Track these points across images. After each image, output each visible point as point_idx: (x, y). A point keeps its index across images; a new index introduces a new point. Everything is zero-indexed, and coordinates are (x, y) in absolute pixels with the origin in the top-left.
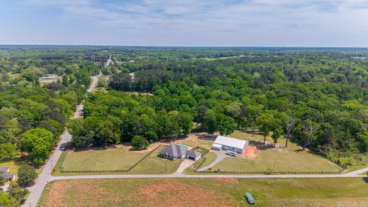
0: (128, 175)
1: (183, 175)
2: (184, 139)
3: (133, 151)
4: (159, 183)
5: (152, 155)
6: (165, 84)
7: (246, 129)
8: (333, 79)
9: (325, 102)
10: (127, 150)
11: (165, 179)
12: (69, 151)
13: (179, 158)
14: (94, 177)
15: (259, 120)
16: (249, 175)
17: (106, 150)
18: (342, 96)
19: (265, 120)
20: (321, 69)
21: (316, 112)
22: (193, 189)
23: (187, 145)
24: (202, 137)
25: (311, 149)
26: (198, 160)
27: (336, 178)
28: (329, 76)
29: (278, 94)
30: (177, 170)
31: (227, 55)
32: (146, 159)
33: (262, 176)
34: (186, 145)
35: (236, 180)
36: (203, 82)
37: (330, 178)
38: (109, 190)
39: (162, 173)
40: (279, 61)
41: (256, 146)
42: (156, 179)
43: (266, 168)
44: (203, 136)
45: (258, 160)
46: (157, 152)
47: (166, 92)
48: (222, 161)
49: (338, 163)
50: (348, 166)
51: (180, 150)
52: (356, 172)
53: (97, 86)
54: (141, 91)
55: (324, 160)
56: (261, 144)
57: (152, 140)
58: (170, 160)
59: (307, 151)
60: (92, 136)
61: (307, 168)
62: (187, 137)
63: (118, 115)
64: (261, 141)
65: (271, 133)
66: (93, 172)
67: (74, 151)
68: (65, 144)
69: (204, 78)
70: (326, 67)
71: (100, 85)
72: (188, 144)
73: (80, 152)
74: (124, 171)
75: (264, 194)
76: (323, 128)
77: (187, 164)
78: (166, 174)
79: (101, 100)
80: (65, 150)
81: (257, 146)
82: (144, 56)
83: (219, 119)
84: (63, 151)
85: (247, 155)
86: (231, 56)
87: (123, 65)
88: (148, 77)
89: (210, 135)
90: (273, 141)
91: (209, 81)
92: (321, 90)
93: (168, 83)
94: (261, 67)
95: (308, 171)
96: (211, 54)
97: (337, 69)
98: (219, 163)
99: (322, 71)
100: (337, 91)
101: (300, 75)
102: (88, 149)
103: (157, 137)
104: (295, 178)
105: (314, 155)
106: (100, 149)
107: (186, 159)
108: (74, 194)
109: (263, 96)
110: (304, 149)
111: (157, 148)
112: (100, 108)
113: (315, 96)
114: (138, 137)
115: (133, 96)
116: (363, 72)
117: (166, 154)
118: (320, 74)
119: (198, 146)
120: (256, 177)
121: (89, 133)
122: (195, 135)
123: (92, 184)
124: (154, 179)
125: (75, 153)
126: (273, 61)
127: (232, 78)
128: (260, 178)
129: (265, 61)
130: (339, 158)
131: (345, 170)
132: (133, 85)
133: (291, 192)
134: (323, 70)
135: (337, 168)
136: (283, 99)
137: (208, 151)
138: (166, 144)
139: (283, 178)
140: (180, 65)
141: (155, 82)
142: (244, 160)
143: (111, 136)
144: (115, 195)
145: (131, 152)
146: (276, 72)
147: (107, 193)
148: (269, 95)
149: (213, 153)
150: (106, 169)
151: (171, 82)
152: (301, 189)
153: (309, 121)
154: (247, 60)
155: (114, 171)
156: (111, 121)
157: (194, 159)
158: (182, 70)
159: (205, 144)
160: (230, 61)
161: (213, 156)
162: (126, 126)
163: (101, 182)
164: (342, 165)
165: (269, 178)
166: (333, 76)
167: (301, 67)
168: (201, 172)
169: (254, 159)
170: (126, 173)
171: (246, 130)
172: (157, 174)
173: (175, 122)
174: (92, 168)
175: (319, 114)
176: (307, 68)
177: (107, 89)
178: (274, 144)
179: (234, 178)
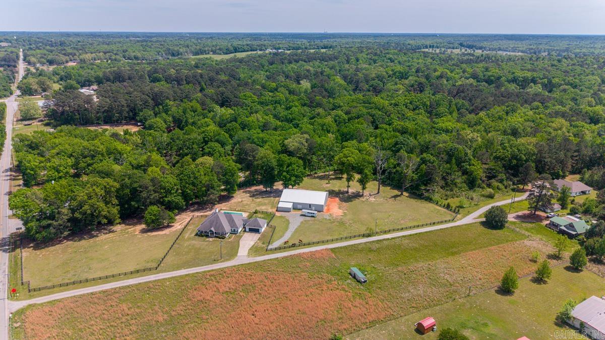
0: (160, 274)
1: (252, 258)
2: (228, 201)
3: (149, 234)
4: (218, 278)
5: (186, 235)
6: (161, 107)
7: (316, 173)
8: (412, 86)
9: (414, 123)
10: (137, 233)
11: (225, 270)
12: (23, 250)
13: (234, 232)
14: (99, 288)
15: (340, 159)
16: (343, 241)
17: (97, 239)
18: (432, 111)
19: (349, 158)
20: (393, 70)
21: (408, 139)
22: (276, 277)
23: (238, 211)
24: (257, 195)
25: (410, 193)
26: (264, 231)
27: (451, 227)
28: (406, 82)
29: (350, 116)
30: (237, 252)
31: (246, 48)
32: (178, 244)
33: (360, 240)
34: (235, 210)
35: (330, 252)
36: (227, 101)
37: (444, 229)
38: (139, 304)
39: (215, 261)
40: (331, 59)
41: (337, 197)
42: (212, 273)
43: (365, 229)
44: (255, 192)
45: (348, 217)
46: (193, 229)
47: (165, 122)
48: (299, 226)
49: (448, 207)
50: (461, 210)
51: (233, 220)
52: (470, 215)
53: (20, 118)
54: (116, 123)
55: (430, 205)
56: (343, 193)
57: (177, 211)
58: (220, 238)
59: (406, 197)
60: (66, 217)
61: (413, 220)
62: (233, 197)
63: (107, 174)
64: (342, 189)
65: (357, 176)
66: (94, 279)
67: (32, 248)
68: (6, 238)
69: (228, 94)
70: (399, 68)
71: (26, 117)
72: (239, 209)
73: (47, 249)
74: (150, 269)
75: (373, 265)
76: (424, 161)
77: (248, 241)
78: (223, 261)
79: (53, 148)
80: (13, 250)
81: (340, 197)
82: (94, 54)
83: (280, 164)
84: (9, 252)
85: (331, 213)
86: (251, 51)
87: (55, 73)
88: (127, 97)
89: (268, 189)
90: (361, 187)
91: (237, 98)
92: (404, 105)
93: (167, 106)
94: (308, 71)
95: (416, 224)
96: (218, 47)
97: (413, 70)
98: (296, 231)
99: (394, 74)
100: (424, 104)
101: (367, 82)
102: (61, 241)
103: (184, 203)
104: (403, 236)
105: (416, 200)
106: (84, 239)
107: (246, 233)
108: (75, 324)
109: (329, 120)
110: (402, 194)
111: (189, 221)
112: (57, 163)
113: (398, 115)
114: (154, 208)
115: (115, 136)
116: (447, 73)
117: (211, 231)
118: (394, 78)
119: (256, 210)
120: (355, 243)
121: (59, 213)
122: (243, 192)
123: (101, 302)
124: (208, 273)
125: (38, 252)
126: (323, 59)
127: (271, 92)
128: (360, 244)
129: (310, 60)
130: (446, 200)
131: (458, 216)
132: (98, 113)
133: (405, 256)
134: (396, 73)
135: (448, 215)
136: (358, 123)
137: (274, 215)
138: (202, 214)
139: (388, 239)
140: (174, 69)
141: (141, 105)
142: (330, 221)
143: (104, 213)
144: (152, 310)
145: (145, 235)
146: (332, 78)
147: (137, 311)
148: (337, 118)
149: (281, 217)
150: (116, 271)
151: (171, 103)
152: (415, 249)
153: (403, 153)
154: (282, 59)
155: (132, 273)
156: (98, 187)
157: (259, 231)
158: (182, 79)
159: (265, 204)
160: (257, 61)
161: (284, 222)
162: (127, 191)
163: (117, 295)
164: (453, 209)
165: (371, 242)
166: (412, 82)
167: (365, 69)
168: (276, 249)
169: (341, 217)
170: (155, 271)
171: (316, 175)
172: (208, 265)
173: (212, 176)
174: (86, 274)
175: (412, 141)
176: (374, 71)
177: (44, 122)
178: (361, 191)
179: (326, 249)
